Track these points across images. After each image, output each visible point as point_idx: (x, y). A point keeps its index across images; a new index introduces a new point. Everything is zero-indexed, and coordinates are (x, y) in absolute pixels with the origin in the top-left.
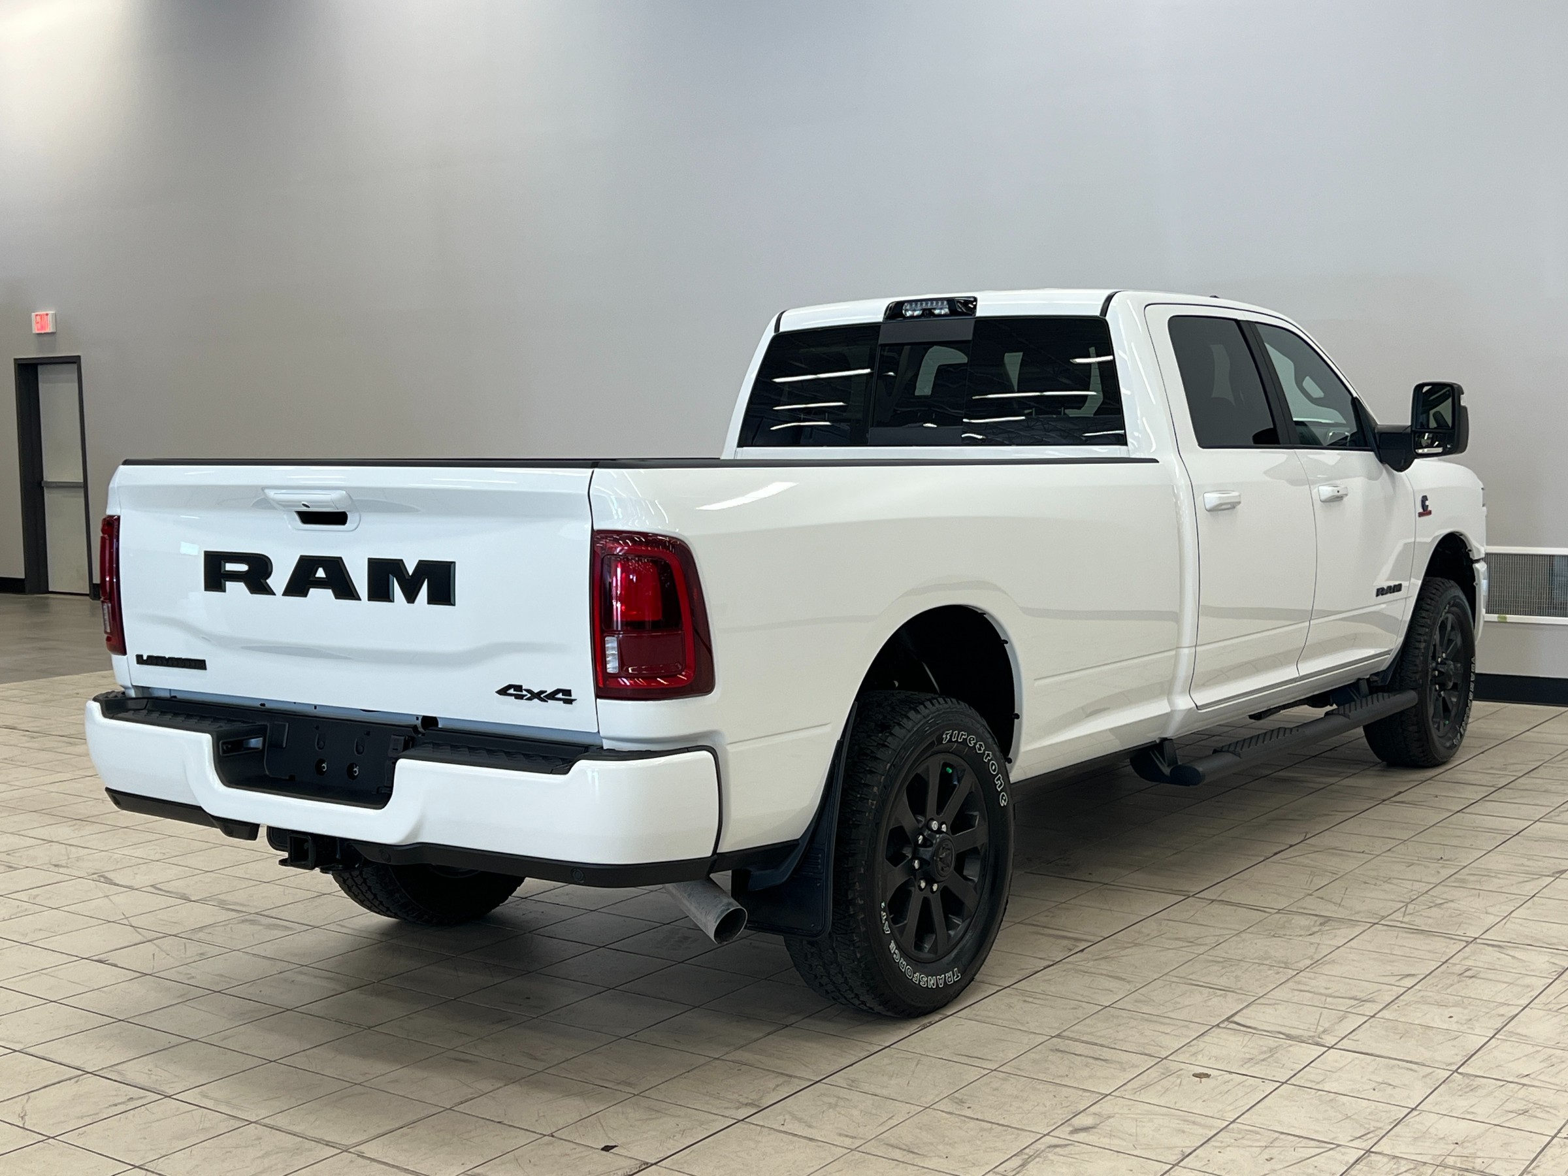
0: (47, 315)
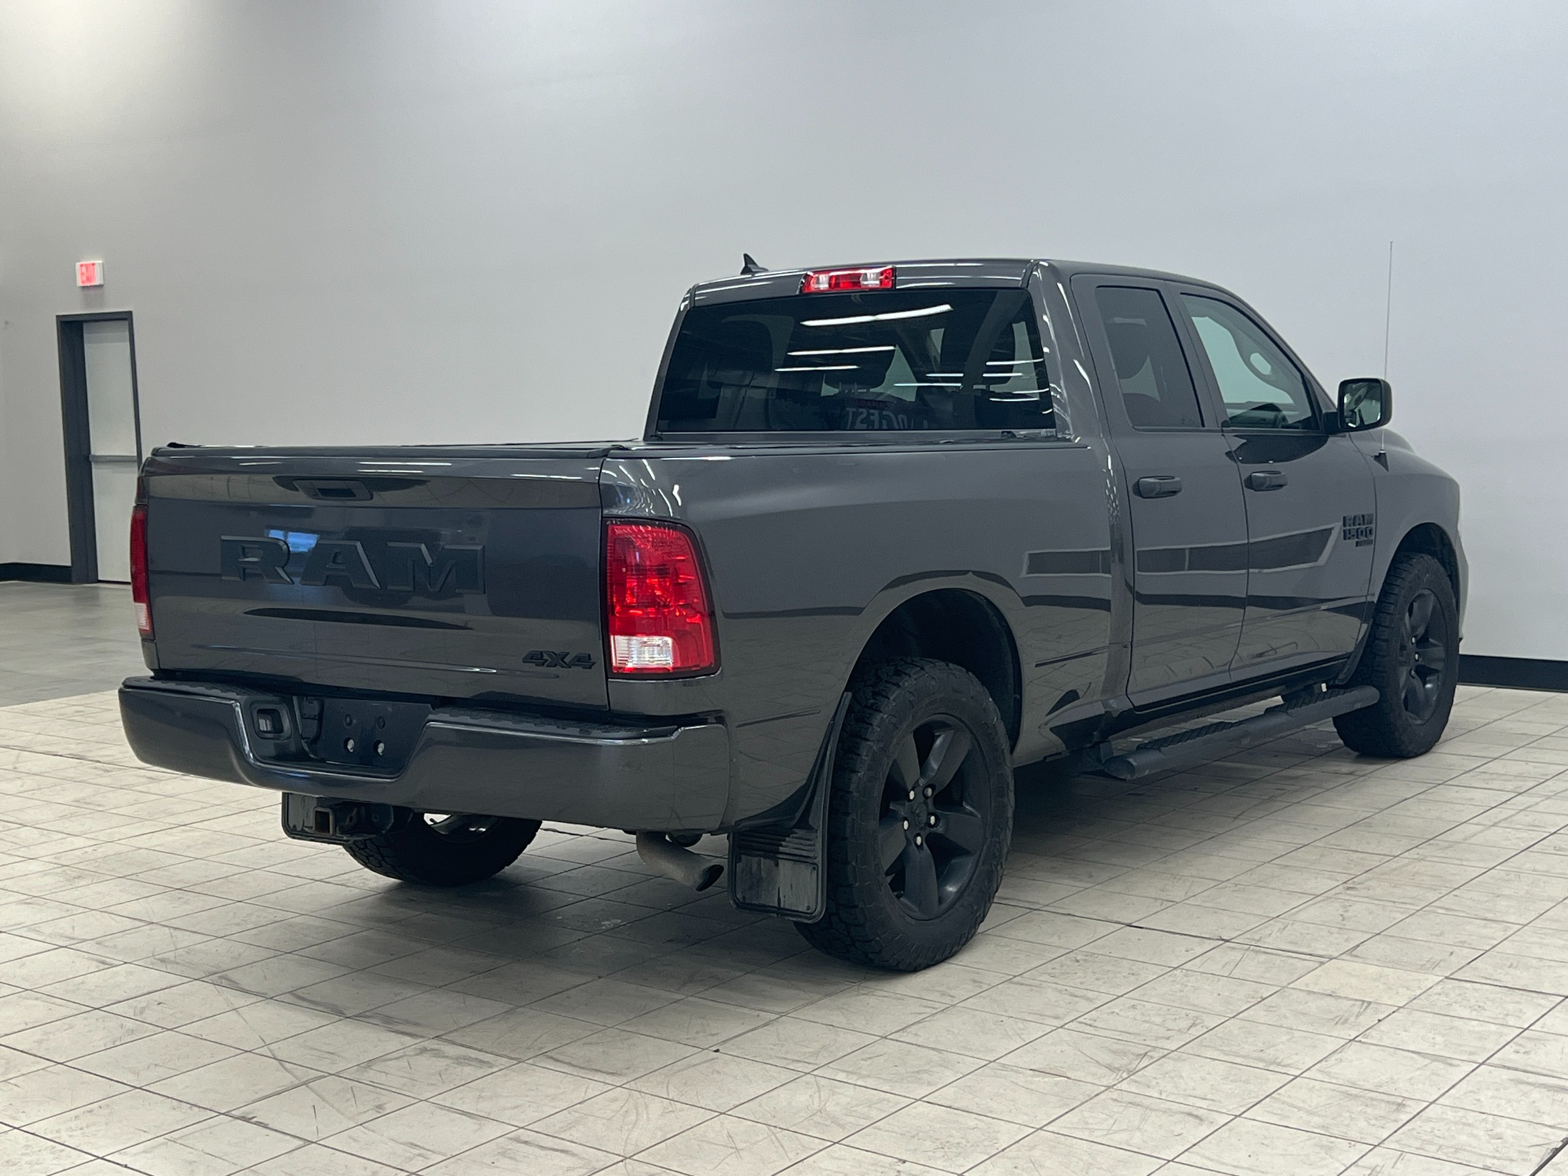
0: (93, 264)
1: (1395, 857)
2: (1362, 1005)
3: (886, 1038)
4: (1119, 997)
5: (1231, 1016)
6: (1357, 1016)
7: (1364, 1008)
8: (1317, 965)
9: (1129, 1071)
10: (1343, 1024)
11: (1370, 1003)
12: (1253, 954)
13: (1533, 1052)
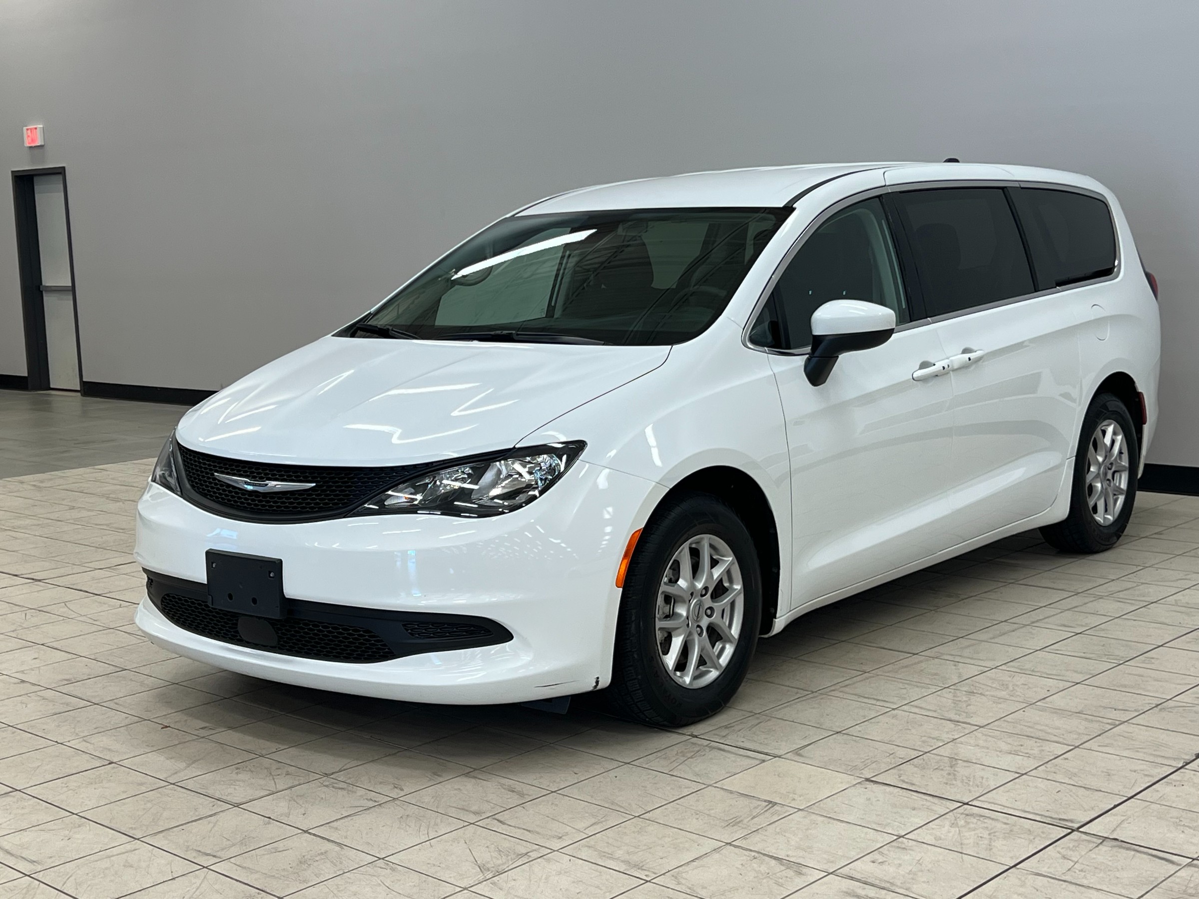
0: (36, 128)
1: (914, 654)
2: (767, 805)
3: (306, 832)
4: (552, 792)
5: (637, 815)
6: (752, 819)
7: (766, 809)
8: (758, 762)
9: (498, 872)
10: (733, 826)
11: (776, 803)
12: (707, 749)
13: (887, 863)
